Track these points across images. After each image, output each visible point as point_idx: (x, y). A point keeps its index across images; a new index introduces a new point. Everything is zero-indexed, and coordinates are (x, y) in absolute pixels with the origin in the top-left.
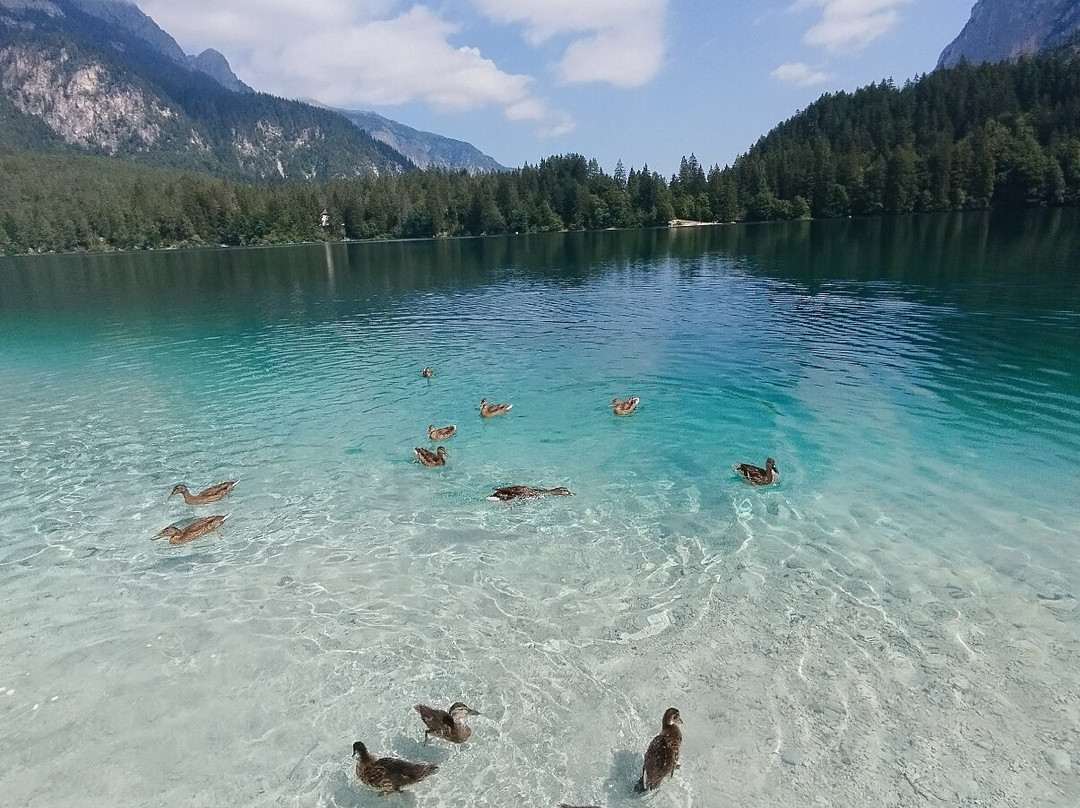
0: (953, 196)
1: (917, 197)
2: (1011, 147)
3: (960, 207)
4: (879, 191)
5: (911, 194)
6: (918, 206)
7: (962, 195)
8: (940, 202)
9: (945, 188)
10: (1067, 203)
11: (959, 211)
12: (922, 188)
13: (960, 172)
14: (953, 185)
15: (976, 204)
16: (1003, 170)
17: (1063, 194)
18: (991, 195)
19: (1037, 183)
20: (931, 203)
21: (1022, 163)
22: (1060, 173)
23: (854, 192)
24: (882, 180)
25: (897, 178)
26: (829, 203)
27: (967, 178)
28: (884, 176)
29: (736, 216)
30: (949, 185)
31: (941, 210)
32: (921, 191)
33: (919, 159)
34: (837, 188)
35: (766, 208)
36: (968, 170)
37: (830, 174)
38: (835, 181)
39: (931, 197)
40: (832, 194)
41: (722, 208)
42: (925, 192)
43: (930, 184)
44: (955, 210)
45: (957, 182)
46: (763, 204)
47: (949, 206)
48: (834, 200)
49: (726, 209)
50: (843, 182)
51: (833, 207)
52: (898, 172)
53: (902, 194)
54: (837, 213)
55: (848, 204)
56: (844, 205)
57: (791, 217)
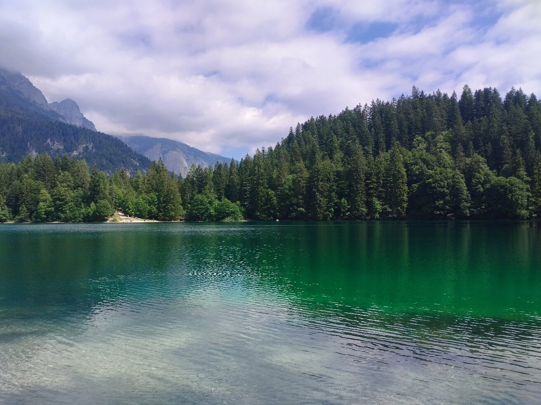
0: (369, 204)
1: (336, 204)
2: (424, 161)
3: (377, 215)
4: (301, 197)
5: (329, 201)
6: (337, 212)
7: (378, 205)
8: (358, 210)
9: (361, 198)
10: (473, 217)
11: (377, 219)
12: (340, 195)
13: (373, 182)
14: (369, 195)
15: (392, 213)
16: (415, 182)
17: (469, 208)
18: (405, 205)
19: (443, 195)
20: (349, 210)
21: (430, 176)
22: (463, 186)
23: (282, 198)
24: (303, 187)
25: (315, 185)
26: (262, 206)
27: (382, 187)
28: (304, 183)
29: (176, 215)
30: (364, 193)
31: (359, 218)
32: (340, 198)
33: (341, 169)
34: (267, 193)
35: (201, 208)
36: (382, 180)
37: (262, 179)
38: (267, 186)
39: (348, 205)
40: (263, 199)
41: (164, 208)
42: (343, 200)
43: (347, 192)
44: (372, 218)
45: (372, 191)
46: (198, 205)
47: (367, 214)
48: (265, 204)
49: (168, 209)
50: (274, 188)
51: (265, 210)
52: (315, 181)
53: (320, 201)
54: (269, 216)
55: (276, 207)
56: (274, 209)
57: (216, 218)
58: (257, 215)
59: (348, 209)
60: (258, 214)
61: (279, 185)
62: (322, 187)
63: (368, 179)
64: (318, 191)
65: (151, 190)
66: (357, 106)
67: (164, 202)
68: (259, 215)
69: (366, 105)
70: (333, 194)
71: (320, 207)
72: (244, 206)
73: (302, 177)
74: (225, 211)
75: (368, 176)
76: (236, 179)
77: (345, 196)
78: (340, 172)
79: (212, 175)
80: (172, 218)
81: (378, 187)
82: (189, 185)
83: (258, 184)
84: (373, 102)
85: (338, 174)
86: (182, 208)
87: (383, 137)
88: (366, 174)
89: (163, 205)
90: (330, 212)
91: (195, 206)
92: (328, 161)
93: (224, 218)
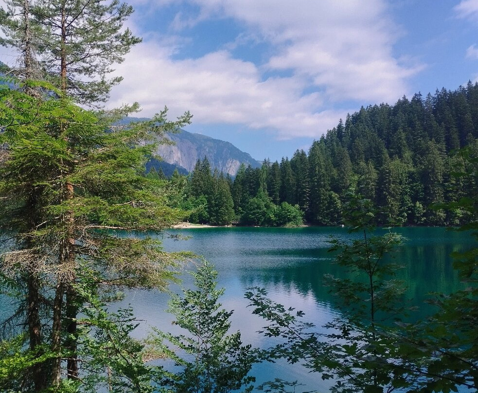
1: (409, 208)
3: (457, 221)
5: (402, 206)
6: (411, 218)
8: (435, 215)
9: (439, 200)
11: (457, 225)
12: (415, 199)
13: (452, 184)
15: (474, 218)
20: (424, 215)
24: (372, 189)
25: (386, 188)
26: (324, 210)
27: (462, 191)
28: (374, 185)
29: (229, 220)
30: (442, 197)
31: (436, 223)
32: (414, 201)
33: (412, 169)
34: (330, 196)
35: (257, 213)
36: (462, 182)
37: (324, 181)
38: (330, 188)
39: (424, 209)
40: (326, 202)
41: (217, 212)
42: (418, 204)
43: (422, 195)
44: (452, 224)
45: (450, 194)
46: (254, 209)
47: (445, 220)
48: (328, 208)
49: (220, 213)
50: (337, 189)
51: (328, 214)
52: (386, 183)
53: (392, 205)
54: (332, 220)
55: (341, 212)
56: (338, 213)
57: (277, 223)
58: (319, 220)
59: (424, 213)
60: (320, 218)
61: (344, 187)
62: (394, 190)
63: (446, 181)
64: (390, 193)
65: (200, 193)
66: (416, 95)
67: (216, 205)
68: (321, 220)
69: (429, 94)
70: (407, 198)
71: (392, 211)
72: (304, 209)
73: (371, 179)
74: (287, 216)
75: (446, 177)
76: (292, 180)
77: (420, 200)
78: (413, 173)
79: (265, 176)
80: (225, 222)
81: (457, 190)
82: (240, 186)
83: (319, 186)
84: (437, 91)
85: (411, 175)
86: (233, 211)
87: (456, 132)
88: (444, 175)
89: (215, 208)
90: (403, 216)
91: (251, 210)
92: (397, 161)
93: (284, 223)
